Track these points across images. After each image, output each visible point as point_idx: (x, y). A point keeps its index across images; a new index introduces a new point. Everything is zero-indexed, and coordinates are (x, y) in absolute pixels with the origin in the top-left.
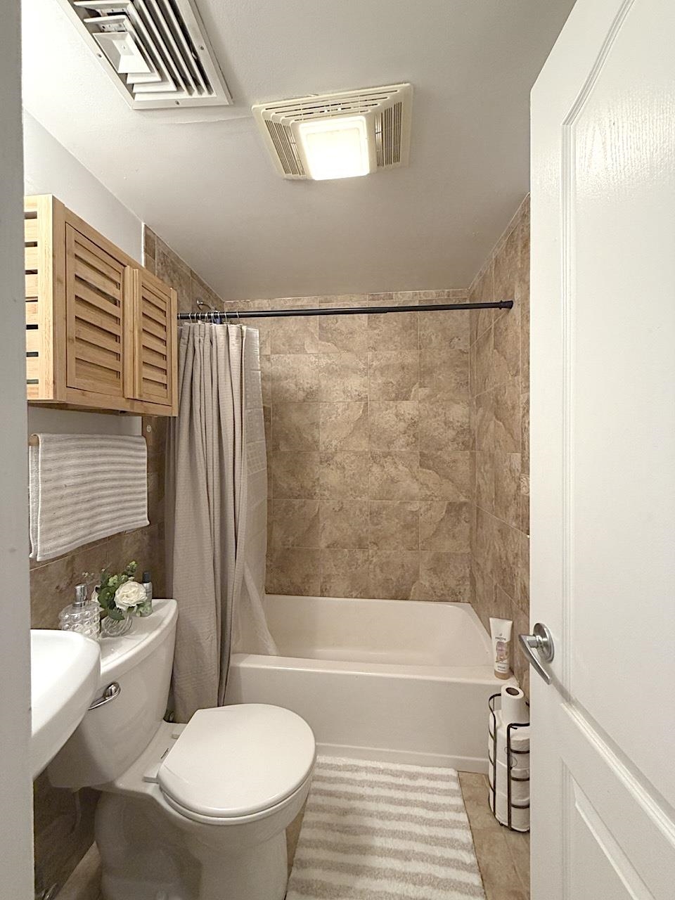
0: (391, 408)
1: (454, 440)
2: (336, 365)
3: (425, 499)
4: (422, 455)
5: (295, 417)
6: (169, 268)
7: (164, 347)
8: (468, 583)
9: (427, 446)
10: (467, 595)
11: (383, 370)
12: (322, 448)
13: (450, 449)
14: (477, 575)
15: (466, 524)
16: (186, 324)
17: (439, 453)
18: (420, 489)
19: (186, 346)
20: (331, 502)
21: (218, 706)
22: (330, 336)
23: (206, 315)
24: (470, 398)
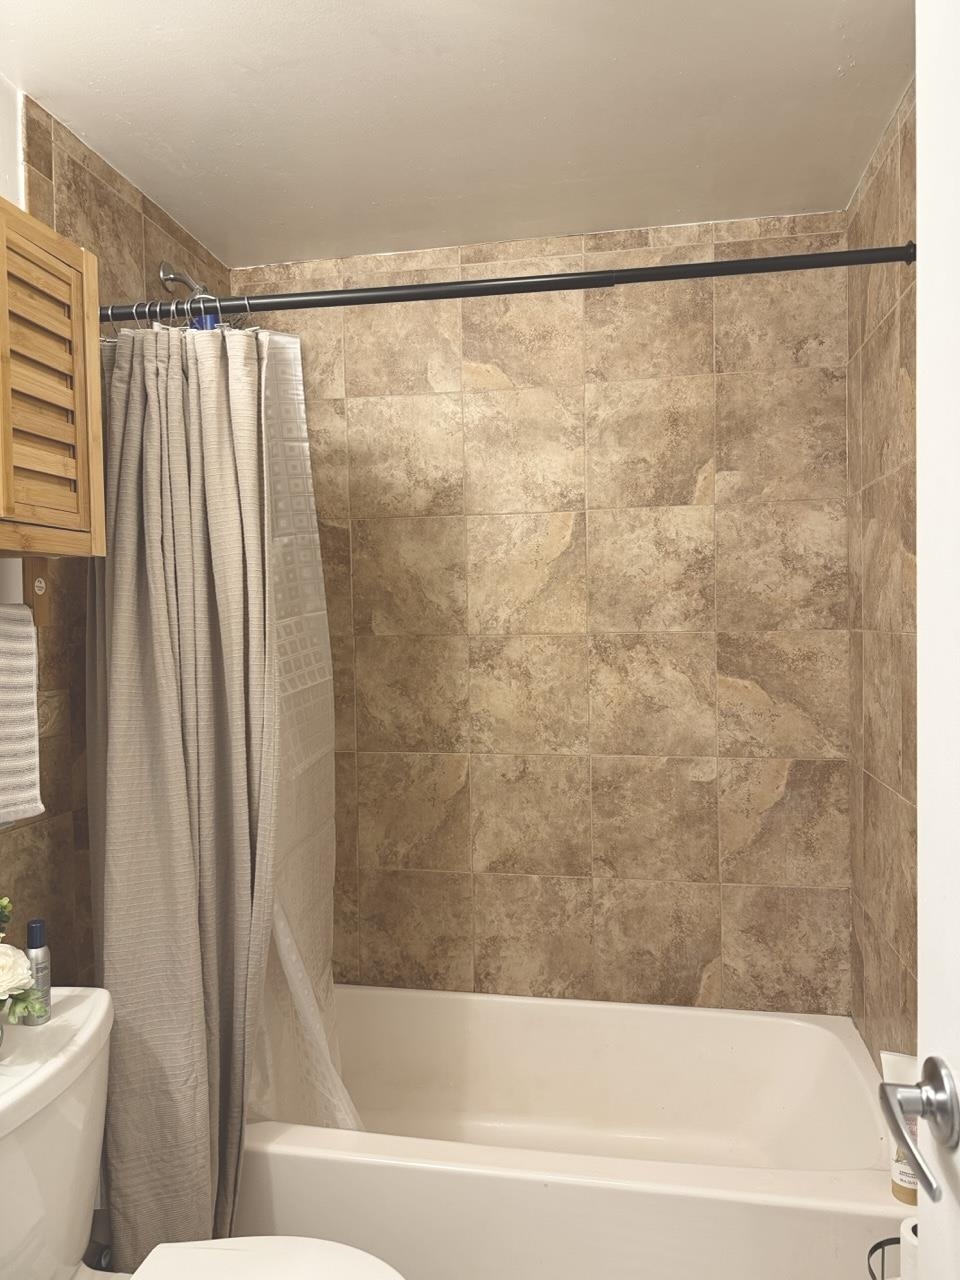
0: (643, 525)
1: (808, 602)
2: (507, 421)
3: (732, 752)
4: (724, 640)
5: (409, 552)
6: (87, 196)
7: (70, 391)
8: (845, 965)
9: (737, 619)
10: (845, 996)
11: (625, 428)
12: (474, 626)
13: (797, 626)
14: (866, 944)
15: (841, 818)
16: (125, 331)
17: (768, 635)
18: (719, 727)
19: (124, 386)
20: (499, 759)
21: (216, 1236)
22: (489, 346)
23: (173, 308)
24: (849, 493)
